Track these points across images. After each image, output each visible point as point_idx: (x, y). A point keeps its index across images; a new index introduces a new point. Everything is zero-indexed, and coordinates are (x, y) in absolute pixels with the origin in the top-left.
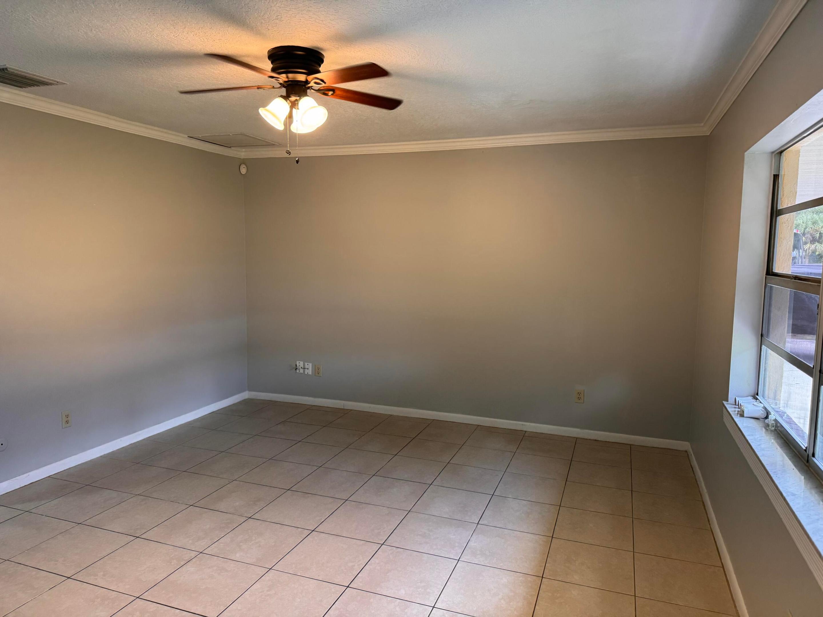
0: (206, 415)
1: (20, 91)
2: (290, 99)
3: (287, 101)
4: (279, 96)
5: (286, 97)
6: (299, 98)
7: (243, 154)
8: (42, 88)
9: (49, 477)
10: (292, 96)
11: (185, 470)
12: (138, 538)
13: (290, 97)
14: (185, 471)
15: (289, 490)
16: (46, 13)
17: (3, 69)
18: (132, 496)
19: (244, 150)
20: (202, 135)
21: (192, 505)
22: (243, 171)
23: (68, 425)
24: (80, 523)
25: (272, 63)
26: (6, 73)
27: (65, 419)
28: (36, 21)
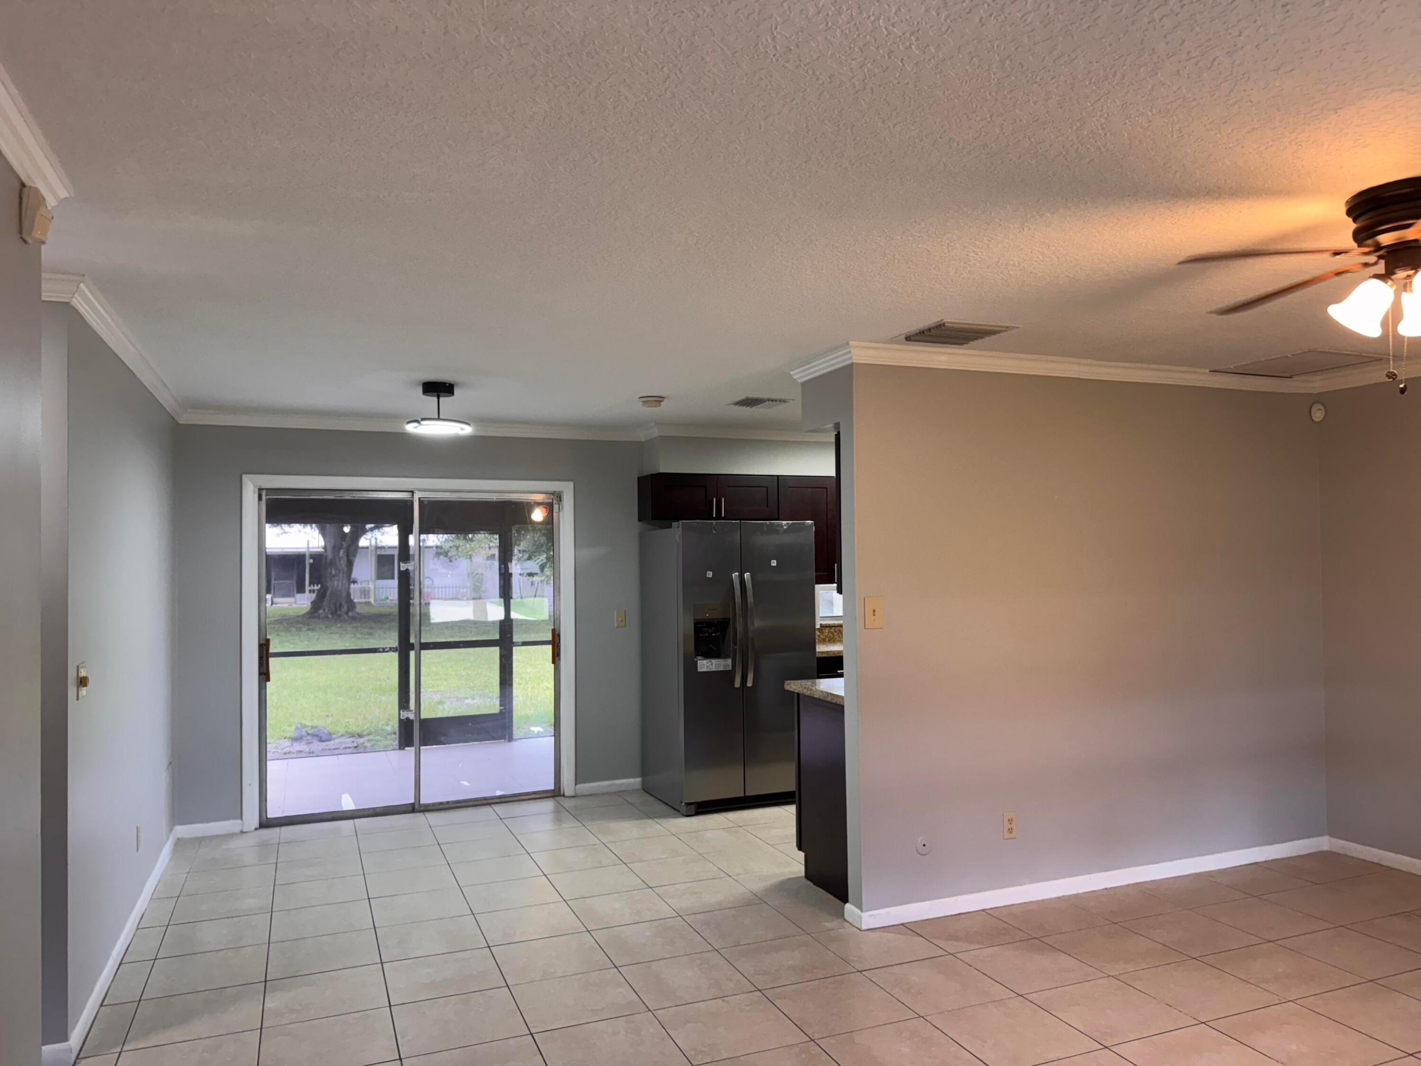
0: (1241, 866)
1: (960, 348)
2: (1393, 277)
3: (1386, 283)
4: (1370, 277)
5: (1385, 277)
6: (1413, 272)
7: (1318, 384)
8: (988, 340)
9: (983, 910)
10: (1399, 272)
11: (1197, 956)
12: (1106, 1049)
13: (1394, 274)
14: (1195, 958)
15: (1411, 1055)
16: (989, 241)
17: (940, 326)
18: (1102, 975)
19: (1318, 377)
20: (1235, 365)
21: (1204, 1023)
22: (1318, 414)
23: (1011, 835)
24: (1021, 996)
25: (1355, 221)
26: (945, 330)
27: (1007, 825)
28: (977, 254)
